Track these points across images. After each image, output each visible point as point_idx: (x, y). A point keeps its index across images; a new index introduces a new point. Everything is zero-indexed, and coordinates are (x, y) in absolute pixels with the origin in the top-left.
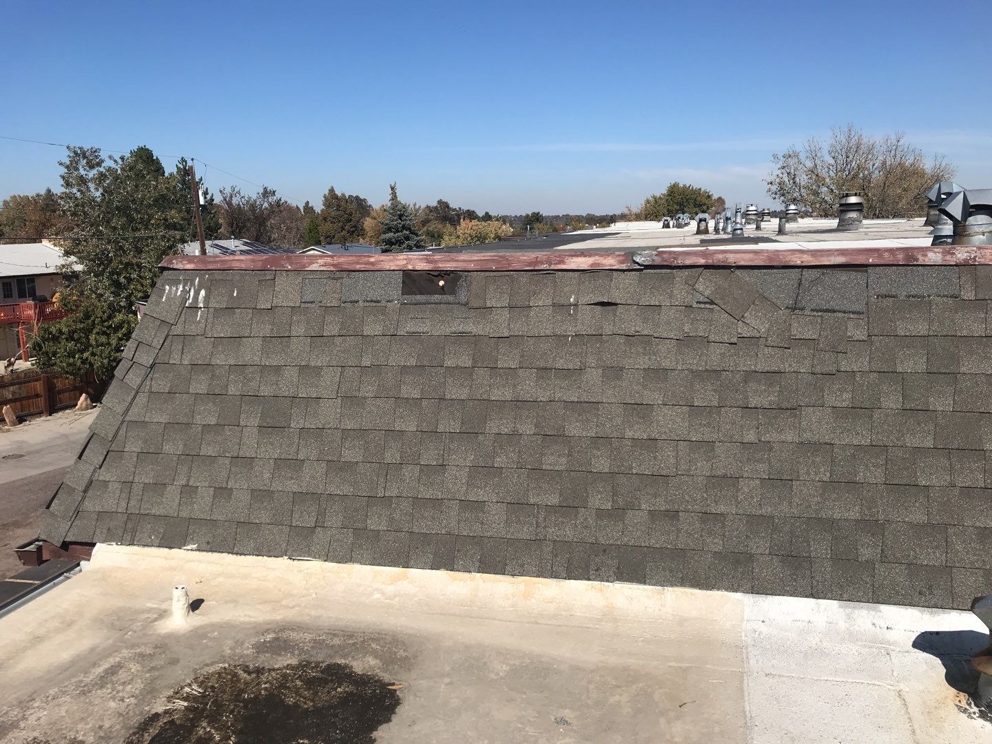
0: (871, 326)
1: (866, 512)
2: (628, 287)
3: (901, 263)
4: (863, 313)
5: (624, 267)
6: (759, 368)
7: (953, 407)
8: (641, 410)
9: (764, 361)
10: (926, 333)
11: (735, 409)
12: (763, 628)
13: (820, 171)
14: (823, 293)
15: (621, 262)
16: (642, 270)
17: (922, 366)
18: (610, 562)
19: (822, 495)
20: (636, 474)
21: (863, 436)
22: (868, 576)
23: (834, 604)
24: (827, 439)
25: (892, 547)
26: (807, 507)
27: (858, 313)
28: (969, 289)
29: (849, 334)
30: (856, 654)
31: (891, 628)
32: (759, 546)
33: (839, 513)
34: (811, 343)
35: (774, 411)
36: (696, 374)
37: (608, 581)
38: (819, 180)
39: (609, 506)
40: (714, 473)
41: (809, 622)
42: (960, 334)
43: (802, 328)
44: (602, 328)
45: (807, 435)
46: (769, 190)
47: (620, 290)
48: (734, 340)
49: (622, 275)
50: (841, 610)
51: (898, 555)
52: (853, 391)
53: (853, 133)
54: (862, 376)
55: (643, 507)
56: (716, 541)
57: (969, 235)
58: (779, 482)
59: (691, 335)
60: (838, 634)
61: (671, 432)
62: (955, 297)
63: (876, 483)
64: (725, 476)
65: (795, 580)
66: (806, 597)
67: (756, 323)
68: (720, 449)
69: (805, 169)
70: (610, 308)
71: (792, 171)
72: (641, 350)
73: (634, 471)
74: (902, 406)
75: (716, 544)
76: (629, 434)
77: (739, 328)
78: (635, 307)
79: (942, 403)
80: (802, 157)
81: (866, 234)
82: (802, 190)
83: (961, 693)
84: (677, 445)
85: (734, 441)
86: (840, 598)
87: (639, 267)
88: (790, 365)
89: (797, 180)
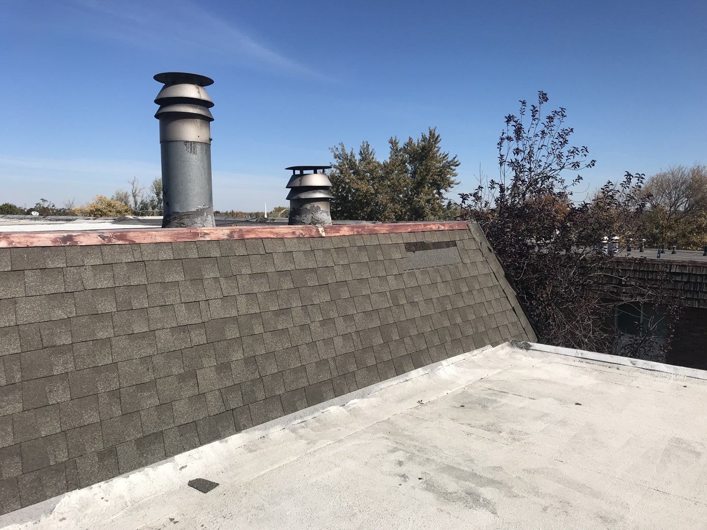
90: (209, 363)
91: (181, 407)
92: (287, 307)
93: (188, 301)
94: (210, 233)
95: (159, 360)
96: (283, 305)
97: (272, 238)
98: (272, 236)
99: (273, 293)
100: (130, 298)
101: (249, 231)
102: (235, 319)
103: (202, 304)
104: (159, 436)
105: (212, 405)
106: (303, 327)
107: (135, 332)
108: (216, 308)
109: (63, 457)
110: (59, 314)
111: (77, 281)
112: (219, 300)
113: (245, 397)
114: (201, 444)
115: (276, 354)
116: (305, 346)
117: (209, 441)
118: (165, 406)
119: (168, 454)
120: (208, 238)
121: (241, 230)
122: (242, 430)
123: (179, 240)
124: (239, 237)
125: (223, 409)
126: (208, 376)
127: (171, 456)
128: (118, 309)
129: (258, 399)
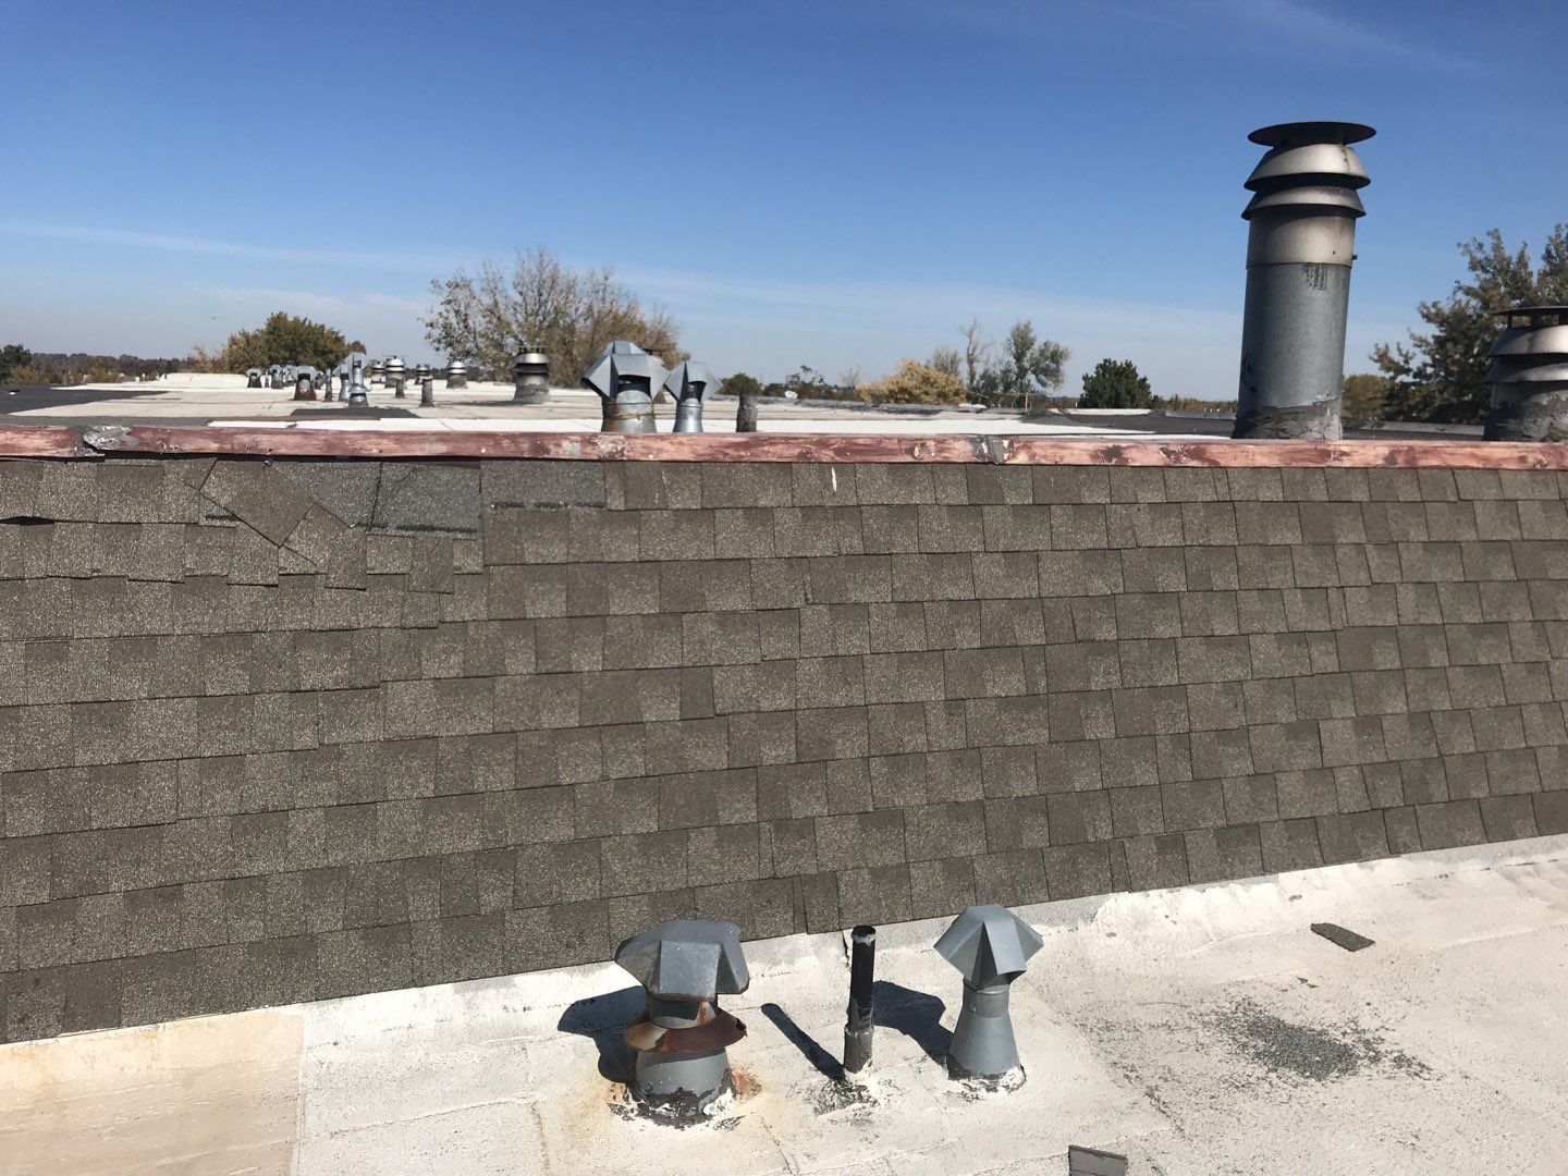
0: (487, 550)
1: (490, 836)
2: (75, 490)
3: (525, 456)
4: (475, 531)
5: (65, 452)
6: (316, 624)
7: (603, 665)
8: (106, 712)
9: (327, 612)
10: (563, 559)
11: (278, 695)
12: (336, 1056)
13: (502, 312)
14: (416, 501)
15: (59, 445)
16: (102, 459)
17: (560, 609)
18: (47, 1000)
19: (423, 821)
20: (99, 829)
21: (481, 719)
22: (496, 934)
23: (447, 990)
24: (428, 729)
25: (527, 884)
26: (400, 843)
27: (469, 531)
28: (617, 495)
29: (456, 564)
30: (478, 1061)
31: (529, 1008)
32: (326, 919)
33: (450, 844)
34: (400, 579)
35: (343, 694)
36: (210, 642)
37: (44, 1036)
38: (502, 325)
39: (44, 896)
40: (246, 807)
41: (410, 1027)
42: (608, 559)
43: (384, 558)
44: (22, 565)
45: (398, 728)
46: (429, 336)
47: (62, 495)
48: (273, 580)
49: (63, 468)
50: (458, 997)
51: (537, 895)
52: (465, 652)
53: (546, 259)
54: (477, 628)
55: (114, 886)
56: (252, 923)
57: (621, 418)
58: (354, 809)
59: (198, 573)
60: (453, 1035)
61: (165, 746)
62: (600, 506)
63: (503, 790)
64: (264, 811)
65: (386, 964)
66: (405, 987)
67: (309, 549)
68: (254, 766)
69: (482, 308)
70: (40, 527)
71: (462, 309)
72: (104, 604)
73: (95, 825)
74: (535, 670)
75: (252, 929)
76: (82, 758)
77: (281, 560)
78: (91, 526)
79: (588, 661)
80: (476, 287)
81: (551, 409)
82: (479, 340)
83: (617, 1084)
84: (177, 769)
85: (279, 749)
86: (455, 978)
87: (94, 454)
88: (367, 617)
89: (470, 322)
90: (1343, 710)
91: (1290, 784)
92: (1501, 619)
93: (1306, 585)
94: (1352, 452)
95: (1254, 691)
96: (1491, 615)
97: (1473, 469)
98: (1475, 464)
99: (1471, 586)
100: (1209, 570)
101: (1426, 452)
102: (1393, 632)
103: (1333, 594)
104: (1253, 830)
105: (1346, 792)
106: (1534, 666)
107: (1217, 633)
108: (1358, 604)
109: (1105, 832)
110: (1099, 586)
111: (1126, 530)
112: (1364, 590)
113: (1408, 791)
114: (1326, 863)
115: (1473, 713)
116: (1535, 707)
117: (1340, 862)
118: (1263, 778)
119: (1267, 867)
120: (1346, 463)
121: (1411, 448)
122: (1401, 853)
123: (1294, 464)
124: (1406, 462)
125: (1365, 805)
126: (1339, 735)
127: (1271, 873)
128: (1190, 588)
129: (1435, 800)
